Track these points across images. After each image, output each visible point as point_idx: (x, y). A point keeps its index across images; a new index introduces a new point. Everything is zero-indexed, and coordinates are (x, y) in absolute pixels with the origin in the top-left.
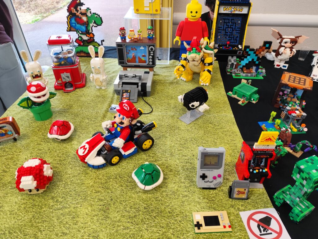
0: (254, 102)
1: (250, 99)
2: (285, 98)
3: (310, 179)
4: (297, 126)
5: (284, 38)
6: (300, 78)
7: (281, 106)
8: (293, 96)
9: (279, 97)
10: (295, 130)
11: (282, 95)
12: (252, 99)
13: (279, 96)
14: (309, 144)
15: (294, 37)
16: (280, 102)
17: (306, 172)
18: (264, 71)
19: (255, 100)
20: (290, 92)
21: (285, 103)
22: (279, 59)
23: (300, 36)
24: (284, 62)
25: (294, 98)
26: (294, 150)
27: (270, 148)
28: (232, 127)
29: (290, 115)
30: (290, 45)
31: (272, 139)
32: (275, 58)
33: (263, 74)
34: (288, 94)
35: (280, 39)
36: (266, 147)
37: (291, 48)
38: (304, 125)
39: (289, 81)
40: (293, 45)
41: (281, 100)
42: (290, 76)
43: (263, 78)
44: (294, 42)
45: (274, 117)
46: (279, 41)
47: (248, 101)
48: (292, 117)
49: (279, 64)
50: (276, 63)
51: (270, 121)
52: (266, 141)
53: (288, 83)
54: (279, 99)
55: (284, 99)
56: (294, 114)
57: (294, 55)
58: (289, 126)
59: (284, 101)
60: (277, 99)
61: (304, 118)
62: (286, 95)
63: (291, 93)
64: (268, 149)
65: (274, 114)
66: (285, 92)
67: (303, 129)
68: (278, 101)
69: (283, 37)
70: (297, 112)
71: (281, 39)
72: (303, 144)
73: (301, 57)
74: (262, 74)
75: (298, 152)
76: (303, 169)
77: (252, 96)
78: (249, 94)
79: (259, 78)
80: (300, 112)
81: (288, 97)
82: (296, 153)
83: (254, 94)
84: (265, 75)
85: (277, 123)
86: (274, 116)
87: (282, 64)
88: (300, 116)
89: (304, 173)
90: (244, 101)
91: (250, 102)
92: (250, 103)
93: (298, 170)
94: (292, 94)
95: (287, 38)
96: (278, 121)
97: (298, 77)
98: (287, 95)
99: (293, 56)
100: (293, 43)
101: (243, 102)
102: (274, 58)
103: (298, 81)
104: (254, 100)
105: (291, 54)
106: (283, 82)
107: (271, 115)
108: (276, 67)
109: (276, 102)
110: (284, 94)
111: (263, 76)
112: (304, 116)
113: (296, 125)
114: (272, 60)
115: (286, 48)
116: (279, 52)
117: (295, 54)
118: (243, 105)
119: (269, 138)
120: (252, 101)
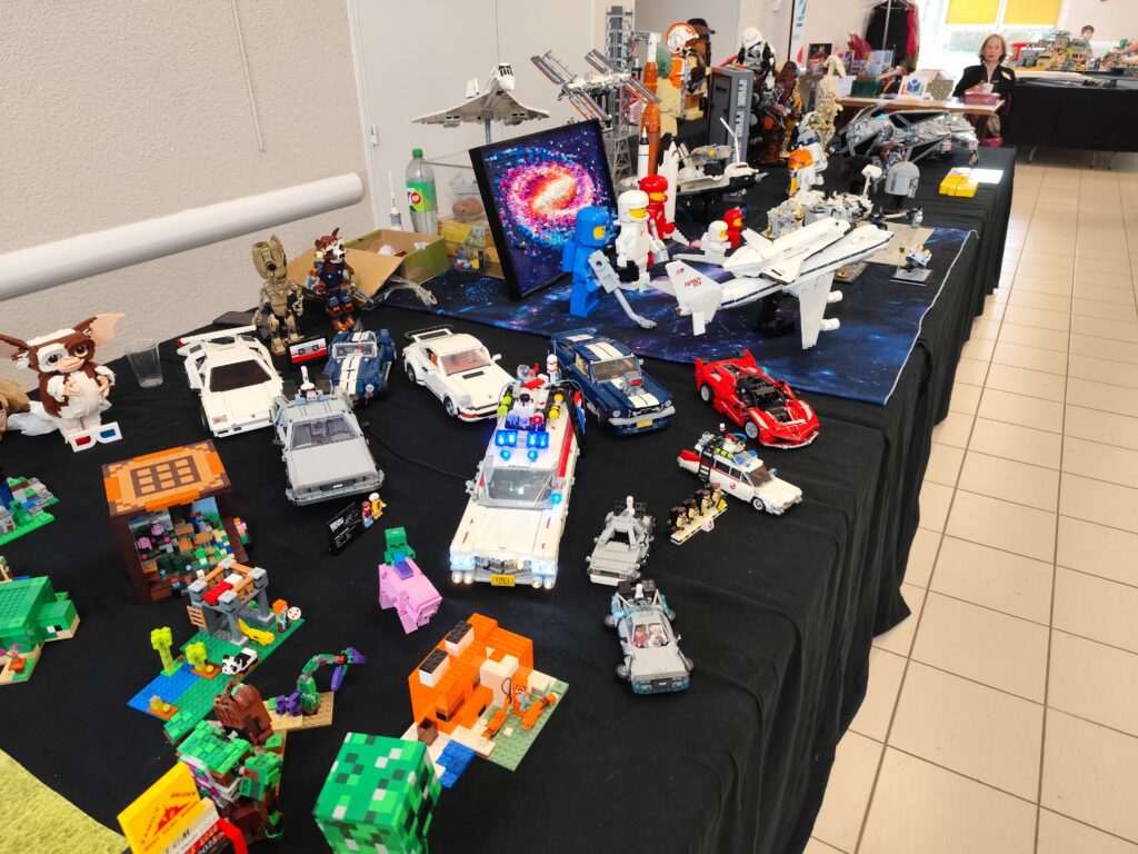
0: (67, 634)
1: (42, 633)
2: (170, 549)
3: (385, 831)
4: (266, 620)
5: (37, 348)
6: (171, 463)
7: (176, 585)
8: (190, 528)
9: (148, 559)
10: (266, 637)
11: (155, 546)
12: (51, 629)
13: (145, 556)
14: (331, 659)
15: (70, 331)
16: (163, 572)
17: (360, 822)
18: (37, 487)
19: (63, 623)
20: (173, 519)
21: (180, 565)
22: (74, 419)
23: (92, 320)
24: (99, 419)
25: (197, 530)
26: (303, 709)
27: (198, 832)
28: (28, 813)
29: (218, 604)
30: (77, 360)
31: (179, 806)
32: (56, 420)
33: (43, 501)
34: (172, 528)
35: (25, 355)
36: (182, 844)
37: (88, 368)
38: (280, 603)
39: (139, 493)
40: (84, 357)
41: (160, 566)
42: (134, 473)
43: (49, 517)
44: (81, 344)
45: (171, 647)
46: (24, 361)
47: (38, 649)
48: (228, 608)
49: (83, 434)
50: (71, 435)
51: (170, 668)
52: (165, 828)
53: (141, 502)
54: (151, 566)
55: (169, 555)
56: (226, 597)
57: (113, 384)
58: (240, 638)
59: (171, 561)
60: (145, 571)
61: (267, 584)
62: (167, 539)
63: (180, 522)
64: (197, 844)
65: (161, 637)
66: (158, 531)
67: (287, 619)
68: (154, 573)
69: (31, 343)
70: (233, 579)
71: (28, 352)
72: (315, 675)
73: (145, 376)
74: (36, 503)
75: (320, 706)
76: (345, 819)
77: (42, 616)
78: (17, 622)
79: (36, 524)
80: (240, 573)
81: (178, 538)
82: (315, 713)
83: (47, 606)
84: (51, 499)
85: (197, 659)
86: (170, 643)
87: (95, 430)
88: (250, 588)
89: (358, 826)
90: (20, 660)
91: (47, 643)
92: (50, 649)
93: (336, 831)
94: (184, 523)
95: (48, 341)
96: (195, 650)
97: (162, 464)
98: (170, 534)
99: (112, 389)
100: (80, 352)
101: (18, 666)
102: (50, 421)
103: (169, 475)
104: (58, 628)
105: (99, 384)
106: (120, 509)
107: (155, 647)
108: (76, 448)
109: (150, 581)
110: (157, 541)
111: (46, 510)
112: (261, 578)
113: (260, 618)
114: (48, 430)
115: (67, 375)
116: (52, 398)
117: (113, 380)
118: (24, 677)
119: (168, 813)
120: (54, 635)
